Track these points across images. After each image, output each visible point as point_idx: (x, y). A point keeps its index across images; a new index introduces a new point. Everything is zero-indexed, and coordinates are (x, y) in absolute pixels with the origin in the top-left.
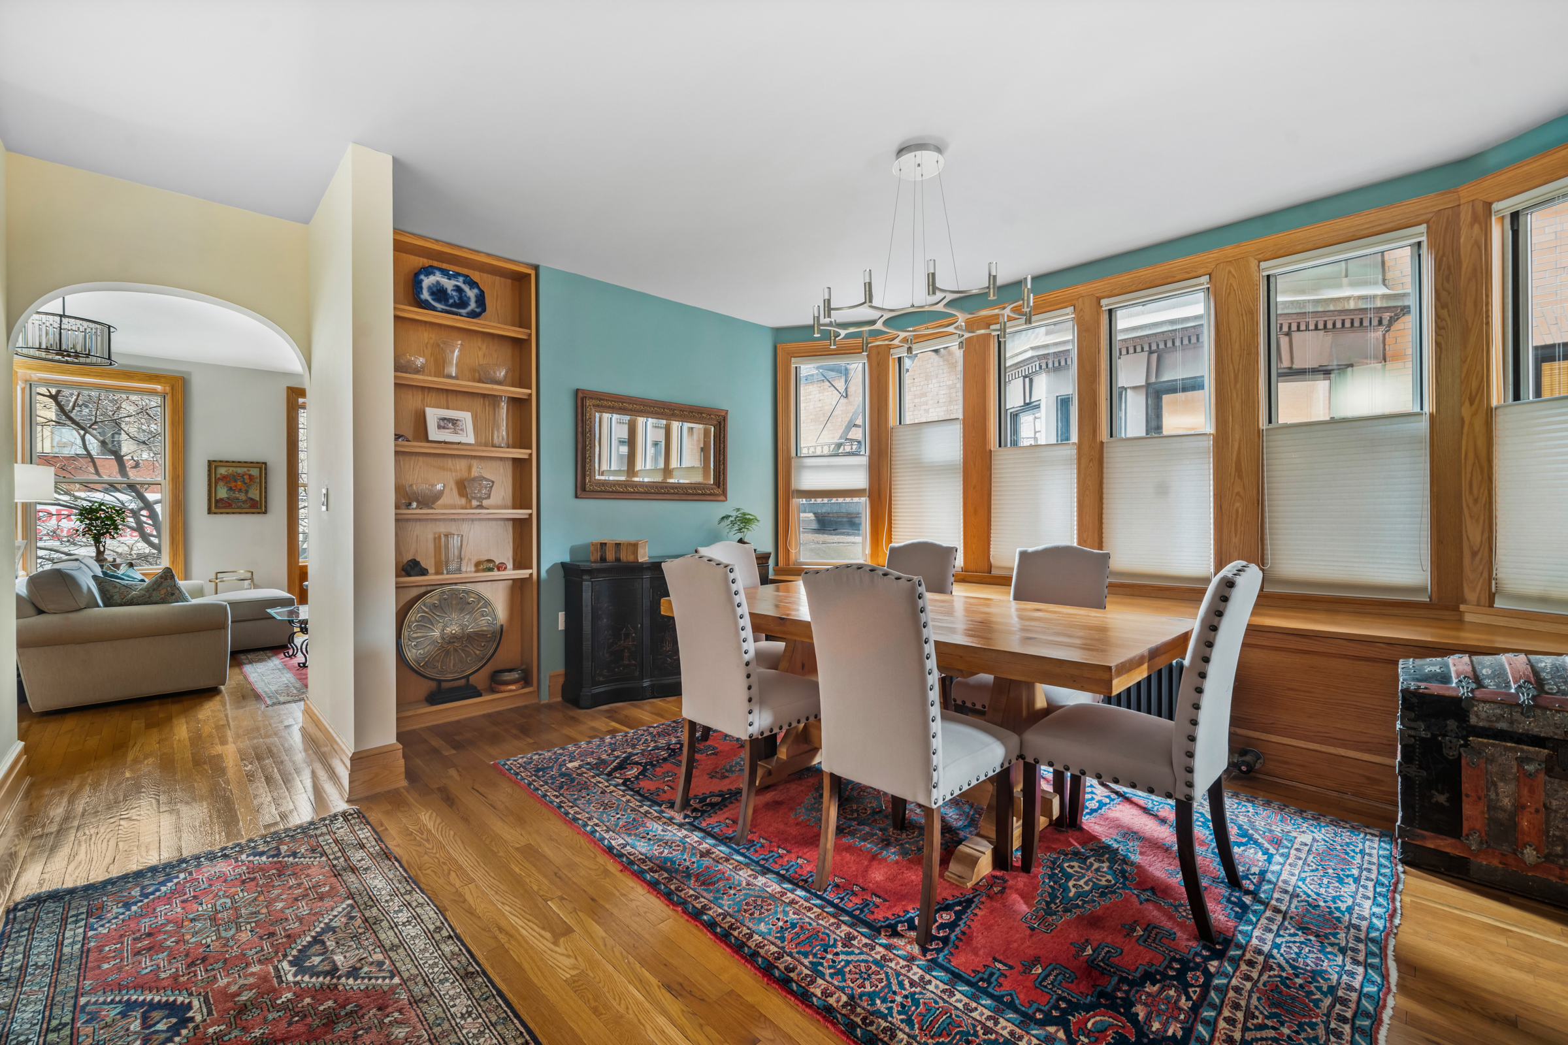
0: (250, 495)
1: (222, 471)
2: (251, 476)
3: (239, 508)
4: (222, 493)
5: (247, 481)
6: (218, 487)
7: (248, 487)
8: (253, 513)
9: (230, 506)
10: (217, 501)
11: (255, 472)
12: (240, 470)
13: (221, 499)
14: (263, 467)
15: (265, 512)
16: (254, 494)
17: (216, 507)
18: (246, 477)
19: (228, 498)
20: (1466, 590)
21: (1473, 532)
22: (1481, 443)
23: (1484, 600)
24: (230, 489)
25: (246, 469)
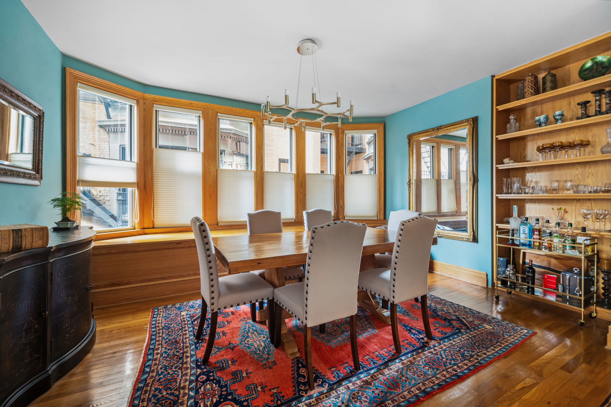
20: (340, 216)
21: (341, 202)
22: (343, 183)
23: (343, 218)
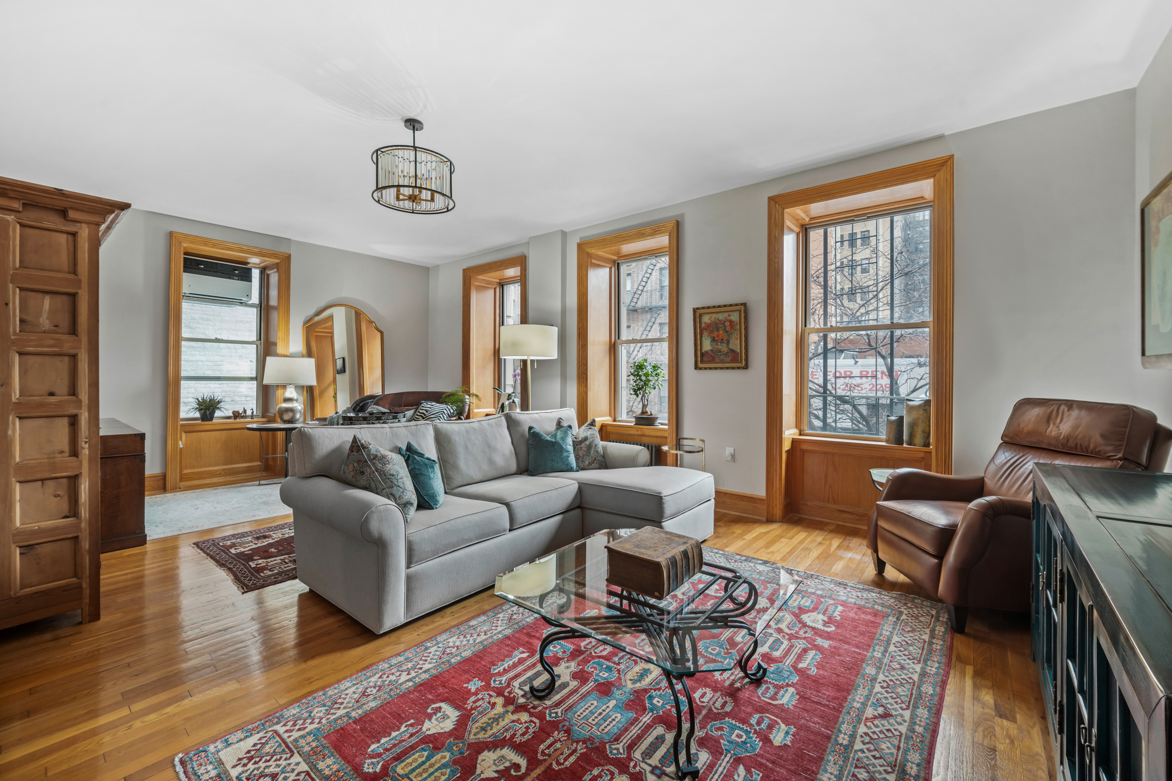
0: (731, 346)
1: (706, 319)
2: (731, 322)
3: (722, 362)
4: (707, 345)
5: (728, 329)
6: (704, 339)
7: (729, 336)
8: (733, 368)
9: (713, 360)
10: (702, 355)
11: (735, 317)
12: (721, 317)
13: (706, 352)
14: (744, 309)
15: (746, 367)
16: (735, 344)
17: (702, 361)
18: (727, 324)
19: (712, 351)
24: (714, 340)
25: (726, 315)
